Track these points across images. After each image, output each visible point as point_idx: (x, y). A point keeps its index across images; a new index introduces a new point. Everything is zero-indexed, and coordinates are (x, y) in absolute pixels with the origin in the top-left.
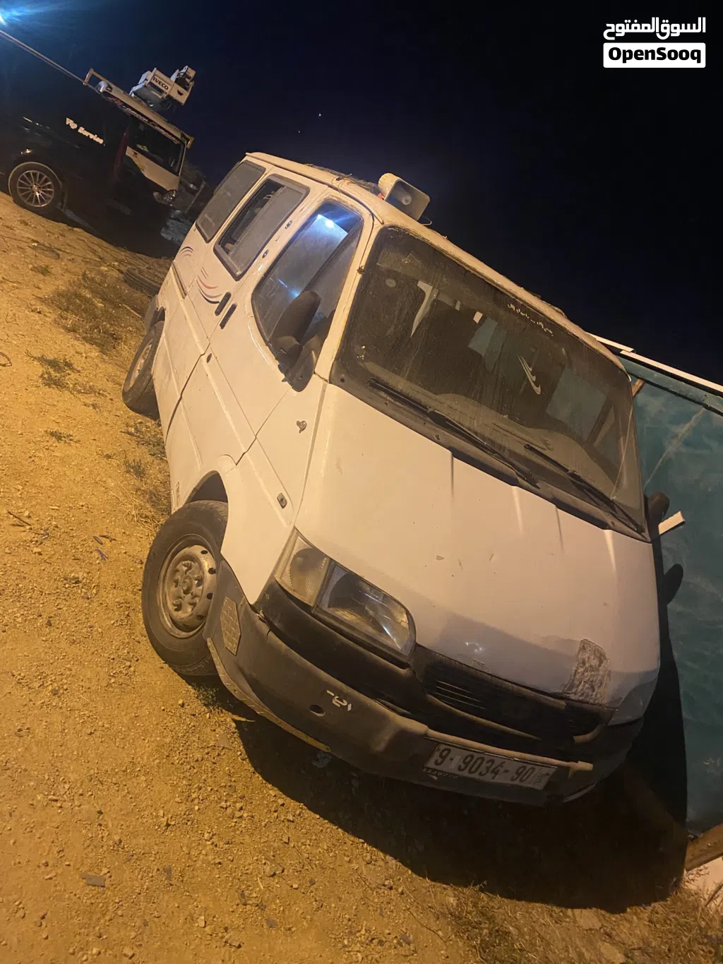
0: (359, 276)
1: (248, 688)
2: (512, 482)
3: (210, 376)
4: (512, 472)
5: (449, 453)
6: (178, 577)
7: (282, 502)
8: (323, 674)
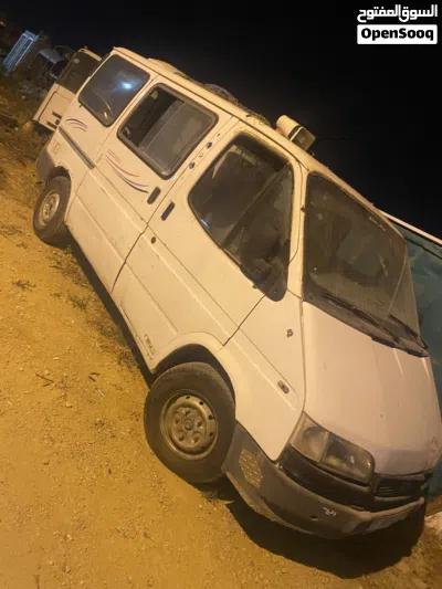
0: (303, 214)
1: (266, 507)
2: (392, 346)
3: (162, 258)
4: (390, 338)
5: (370, 338)
6: (178, 416)
7: (284, 388)
8: (321, 499)
